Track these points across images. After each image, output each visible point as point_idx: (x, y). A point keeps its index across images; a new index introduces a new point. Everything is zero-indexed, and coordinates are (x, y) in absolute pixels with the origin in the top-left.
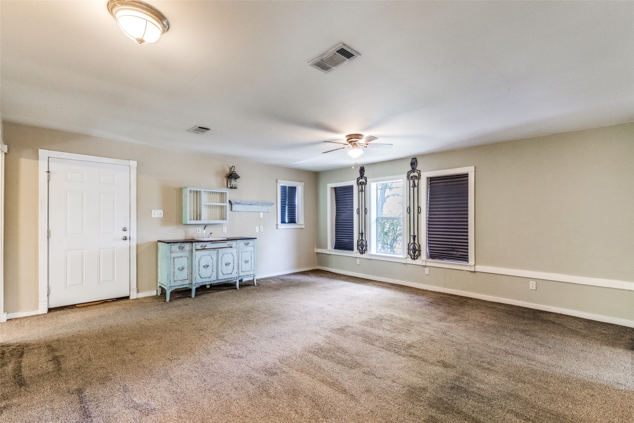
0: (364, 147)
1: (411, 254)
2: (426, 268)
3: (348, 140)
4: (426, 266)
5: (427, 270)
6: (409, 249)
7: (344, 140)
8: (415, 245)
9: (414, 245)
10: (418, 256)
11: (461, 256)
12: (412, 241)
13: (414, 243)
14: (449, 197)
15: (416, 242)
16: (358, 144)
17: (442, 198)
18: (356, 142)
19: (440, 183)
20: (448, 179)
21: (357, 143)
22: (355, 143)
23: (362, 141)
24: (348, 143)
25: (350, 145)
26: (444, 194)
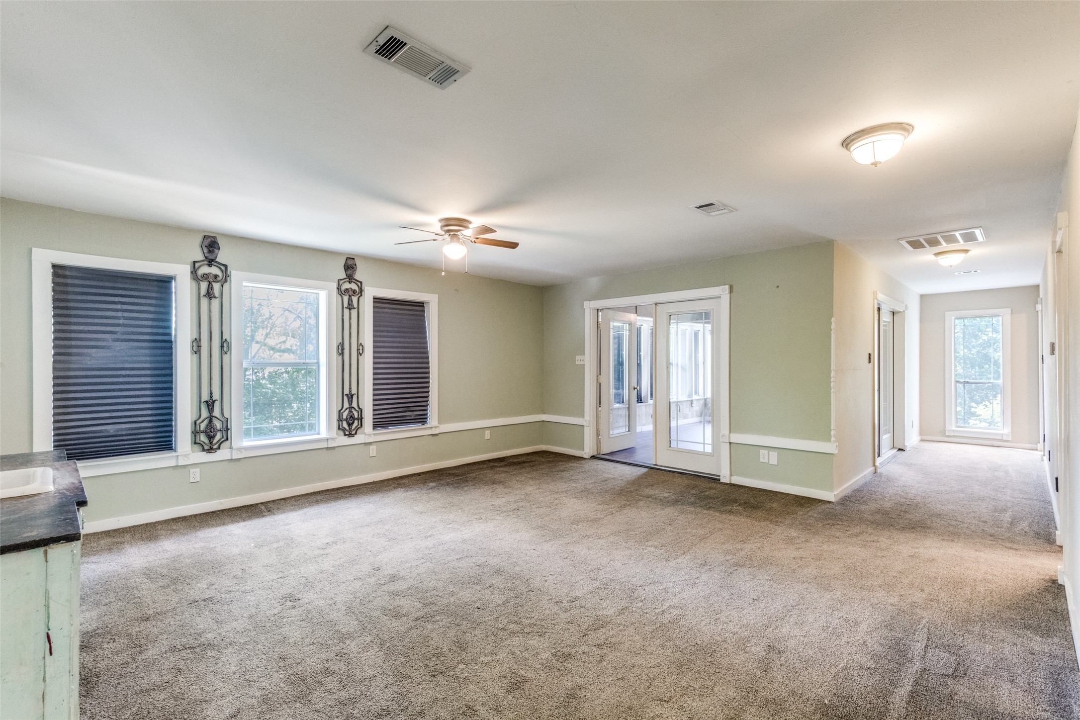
0: (471, 241)
1: (344, 428)
2: (371, 447)
3: (442, 227)
4: (370, 443)
5: (373, 450)
6: (340, 420)
7: (437, 227)
8: (353, 410)
9: (350, 412)
10: (357, 429)
11: (417, 417)
12: (346, 405)
13: (351, 408)
14: (399, 332)
15: (354, 404)
16: (462, 237)
17: (390, 332)
18: (458, 233)
19: (385, 308)
20: (395, 304)
21: (460, 234)
22: (456, 233)
23: (468, 232)
24: (443, 233)
25: (446, 236)
26: (392, 327)
